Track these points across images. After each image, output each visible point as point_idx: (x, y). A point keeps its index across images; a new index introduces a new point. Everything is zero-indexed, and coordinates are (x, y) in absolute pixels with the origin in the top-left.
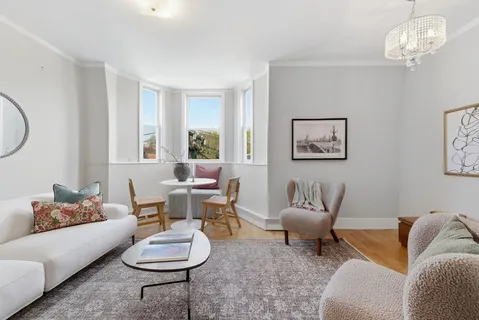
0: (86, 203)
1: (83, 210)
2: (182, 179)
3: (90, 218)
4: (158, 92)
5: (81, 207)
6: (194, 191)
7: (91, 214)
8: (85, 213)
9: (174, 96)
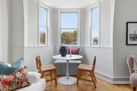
0: (18, 75)
1: (17, 81)
2: (64, 55)
3: (21, 85)
4: (47, 10)
5: (15, 77)
6: (70, 62)
7: (22, 82)
8: (18, 82)
9: (55, 13)
